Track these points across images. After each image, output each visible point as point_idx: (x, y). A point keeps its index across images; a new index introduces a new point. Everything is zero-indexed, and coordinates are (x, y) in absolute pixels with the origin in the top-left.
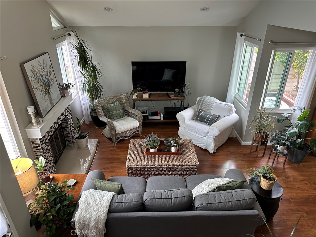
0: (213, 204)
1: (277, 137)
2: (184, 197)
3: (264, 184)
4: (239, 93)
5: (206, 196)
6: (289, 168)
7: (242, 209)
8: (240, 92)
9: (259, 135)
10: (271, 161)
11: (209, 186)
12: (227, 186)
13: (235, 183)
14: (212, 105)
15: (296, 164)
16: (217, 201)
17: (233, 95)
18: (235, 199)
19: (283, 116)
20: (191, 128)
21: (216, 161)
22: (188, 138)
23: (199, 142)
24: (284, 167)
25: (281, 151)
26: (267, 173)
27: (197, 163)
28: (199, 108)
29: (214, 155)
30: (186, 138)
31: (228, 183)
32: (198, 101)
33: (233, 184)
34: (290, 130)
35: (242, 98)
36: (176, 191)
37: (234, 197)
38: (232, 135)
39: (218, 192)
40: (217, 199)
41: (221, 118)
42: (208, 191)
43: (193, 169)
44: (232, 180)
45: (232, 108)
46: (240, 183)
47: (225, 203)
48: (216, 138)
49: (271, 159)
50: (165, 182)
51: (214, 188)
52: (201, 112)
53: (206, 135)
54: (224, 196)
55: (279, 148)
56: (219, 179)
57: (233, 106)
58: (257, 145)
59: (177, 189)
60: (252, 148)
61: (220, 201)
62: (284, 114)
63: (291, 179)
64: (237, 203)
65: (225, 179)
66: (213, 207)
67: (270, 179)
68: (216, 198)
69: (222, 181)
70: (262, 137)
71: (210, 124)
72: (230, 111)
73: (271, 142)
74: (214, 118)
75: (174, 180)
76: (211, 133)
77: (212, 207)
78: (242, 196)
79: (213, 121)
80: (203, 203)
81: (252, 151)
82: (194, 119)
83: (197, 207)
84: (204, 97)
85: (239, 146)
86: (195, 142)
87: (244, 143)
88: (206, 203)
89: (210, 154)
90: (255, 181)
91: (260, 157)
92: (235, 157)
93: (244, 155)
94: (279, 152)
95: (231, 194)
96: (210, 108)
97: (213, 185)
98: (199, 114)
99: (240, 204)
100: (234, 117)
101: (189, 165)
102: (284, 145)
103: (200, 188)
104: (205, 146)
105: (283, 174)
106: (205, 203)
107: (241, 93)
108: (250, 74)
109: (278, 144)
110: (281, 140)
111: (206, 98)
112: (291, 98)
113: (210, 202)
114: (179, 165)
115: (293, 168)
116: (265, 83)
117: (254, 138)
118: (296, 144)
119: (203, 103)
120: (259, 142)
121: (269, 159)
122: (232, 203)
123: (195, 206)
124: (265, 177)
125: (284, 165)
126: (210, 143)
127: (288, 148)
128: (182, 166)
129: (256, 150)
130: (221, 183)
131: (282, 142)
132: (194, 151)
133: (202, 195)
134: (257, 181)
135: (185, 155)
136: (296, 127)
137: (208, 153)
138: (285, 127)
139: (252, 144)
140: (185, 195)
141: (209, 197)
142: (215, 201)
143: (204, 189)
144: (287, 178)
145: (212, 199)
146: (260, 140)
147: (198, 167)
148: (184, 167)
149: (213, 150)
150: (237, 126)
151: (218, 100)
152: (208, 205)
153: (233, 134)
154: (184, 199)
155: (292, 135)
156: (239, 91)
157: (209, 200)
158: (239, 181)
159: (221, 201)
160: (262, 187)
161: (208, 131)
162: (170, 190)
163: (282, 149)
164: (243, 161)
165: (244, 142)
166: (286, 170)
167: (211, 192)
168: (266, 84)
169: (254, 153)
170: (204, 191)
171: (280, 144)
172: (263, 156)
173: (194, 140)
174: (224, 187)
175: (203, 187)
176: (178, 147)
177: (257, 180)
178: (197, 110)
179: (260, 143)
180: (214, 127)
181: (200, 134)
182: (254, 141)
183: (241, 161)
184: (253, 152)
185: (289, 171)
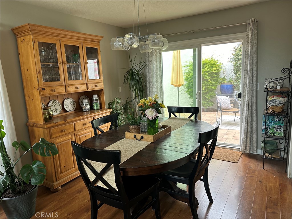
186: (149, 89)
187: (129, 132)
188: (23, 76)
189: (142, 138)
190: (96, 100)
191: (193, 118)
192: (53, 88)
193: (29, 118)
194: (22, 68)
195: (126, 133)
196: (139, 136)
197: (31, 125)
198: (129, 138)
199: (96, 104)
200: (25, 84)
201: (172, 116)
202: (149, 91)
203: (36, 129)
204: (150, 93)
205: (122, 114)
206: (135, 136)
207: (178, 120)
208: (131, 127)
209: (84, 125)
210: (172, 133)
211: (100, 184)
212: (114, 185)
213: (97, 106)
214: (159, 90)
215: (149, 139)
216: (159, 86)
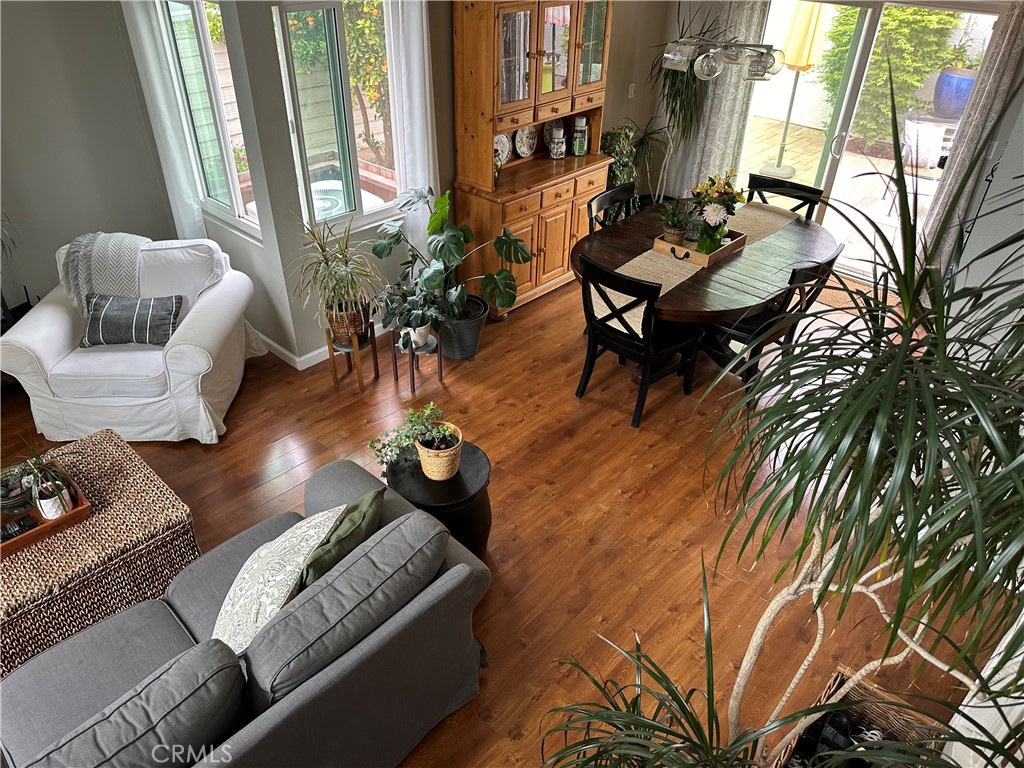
0: (324, 638)
1: (395, 305)
2: (204, 684)
3: (435, 466)
4: (212, 193)
5: (287, 625)
6: (457, 380)
7: (422, 587)
8: (215, 189)
9: (342, 317)
10: (405, 382)
11: (278, 579)
12: (340, 541)
13: (356, 515)
14: (133, 263)
15: (467, 363)
16: (333, 618)
17: (196, 206)
18: (386, 568)
19: (384, 235)
20: (88, 386)
21: (242, 461)
22: (93, 430)
23: (147, 422)
24: (443, 384)
25: (421, 343)
26: (430, 427)
27: (180, 511)
28: (84, 292)
29: (225, 448)
30: (84, 437)
31: (336, 528)
32: (66, 264)
33: (353, 522)
34: (421, 272)
35: (232, 207)
36: (155, 687)
37: (379, 565)
38: (253, 349)
39: (321, 581)
40: (330, 608)
41: (190, 303)
42: (283, 600)
43: (173, 540)
44: (343, 507)
45: (213, 253)
46: (371, 504)
47: (362, 605)
48: (207, 385)
49: (402, 375)
50: (81, 662)
51: (296, 576)
52: (98, 307)
53: (164, 386)
54: (348, 580)
55: (415, 335)
56: (298, 532)
57: (213, 244)
58: (347, 350)
59: (157, 673)
60: (334, 365)
61: (344, 607)
62: (385, 226)
63: (473, 410)
64: (400, 578)
65: (318, 518)
66: (331, 648)
67: (446, 442)
68: (326, 606)
69: (311, 532)
70: (354, 320)
71: (160, 340)
72: (210, 268)
73: (385, 327)
74: (164, 313)
75: (118, 631)
76: (176, 371)
77: (327, 648)
78: (404, 546)
79: (164, 324)
80: (289, 655)
81: (339, 376)
82: (82, 346)
83: (272, 687)
84: (84, 240)
85: (291, 379)
86: (129, 433)
87: (302, 362)
88: (301, 648)
89: (207, 448)
90: (404, 471)
91: (368, 385)
92: (299, 420)
93: (322, 398)
94: (417, 348)
95: (368, 562)
96: (131, 278)
97: (288, 568)
98: (95, 319)
99: (408, 578)
100: (233, 285)
101: (153, 536)
102: (423, 320)
103: (241, 602)
104: (176, 431)
105: (453, 407)
106: (296, 652)
107: (219, 191)
108: (226, 118)
109: (408, 325)
110: (410, 310)
111: (92, 242)
112: (375, 170)
113: (312, 639)
114: (110, 559)
115: (467, 377)
116: (292, 135)
117: (328, 332)
118: (452, 307)
119: (89, 268)
120: (350, 341)
121: (397, 379)
122: (383, 592)
123: (262, 686)
124: (428, 444)
125: (441, 380)
126: (192, 408)
127: (436, 326)
128: (123, 553)
129: (351, 369)
130: (315, 542)
131: (418, 315)
132: (148, 471)
133: (272, 631)
134: (409, 467)
135: (118, 506)
136: (434, 256)
137: (200, 450)
138: (402, 265)
139: (331, 355)
140: (207, 675)
141: (299, 623)
142: (328, 621)
143: (264, 599)
144: (464, 411)
145: (314, 619)
146: (352, 330)
147: (190, 524)
148: (134, 554)
149: (214, 432)
150: (259, 312)
151: (149, 240)
152: (308, 653)
153: (253, 345)
154: (208, 691)
155: (433, 284)
156: (211, 186)
157: (306, 634)
158: (366, 500)
159: (348, 608)
160: (433, 478)
161: (163, 369)
162: (126, 697)
163: (420, 335)
164: (329, 422)
165: (303, 358)
166: (452, 390)
167: (292, 597)
168: (294, 138)
169: (347, 380)
170: (269, 609)
171: (414, 323)
172: (377, 377)
173: (119, 424)
174: (329, 551)
175: (254, 591)
176: (69, 486)
177: (407, 464)
178: (75, 303)
179: (355, 341)
180: (183, 347)
181: (137, 395)
182: (335, 341)
183: (322, 424)
184: (344, 378)
185: (460, 390)
186: (713, 100)
187: (662, 239)
188: (458, 81)
189: (687, 255)
190: (581, 132)
191: (803, 212)
192: (516, 117)
193: (459, 171)
194: (458, 65)
195: (656, 240)
196: (681, 251)
197: (467, 188)
198: (660, 251)
199: (581, 143)
200: (459, 100)
201: (756, 198)
202: (709, 107)
203: (473, 199)
204: (711, 111)
205: (631, 168)
206: (673, 250)
207: (766, 213)
208: (669, 231)
209: (558, 195)
210: (747, 249)
211: (615, 324)
212: (638, 330)
213: (581, 147)
214: (738, 108)
215: (700, 261)
216: (741, 94)
